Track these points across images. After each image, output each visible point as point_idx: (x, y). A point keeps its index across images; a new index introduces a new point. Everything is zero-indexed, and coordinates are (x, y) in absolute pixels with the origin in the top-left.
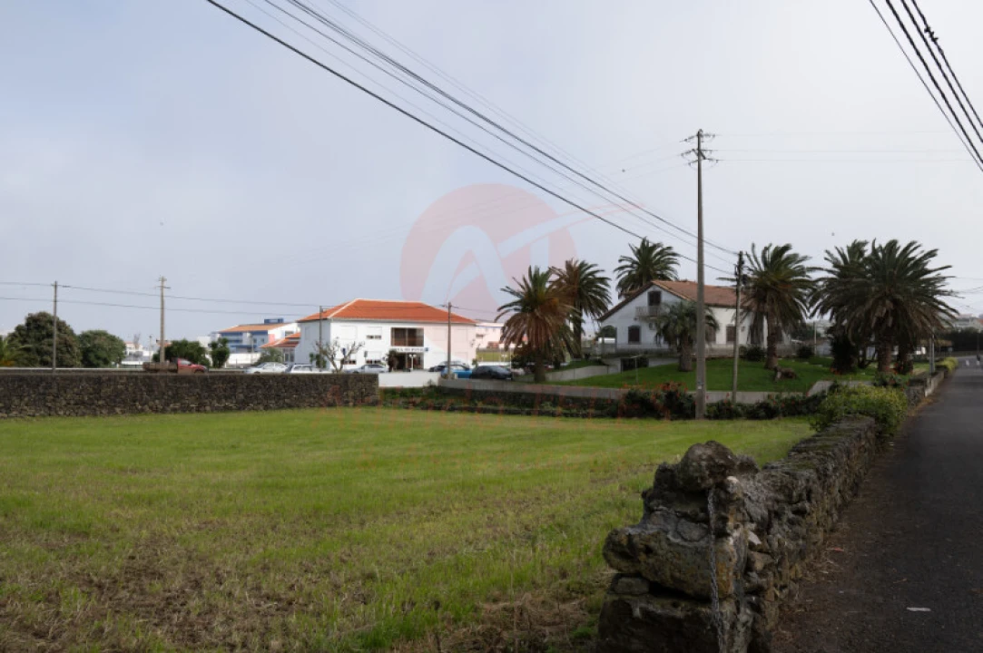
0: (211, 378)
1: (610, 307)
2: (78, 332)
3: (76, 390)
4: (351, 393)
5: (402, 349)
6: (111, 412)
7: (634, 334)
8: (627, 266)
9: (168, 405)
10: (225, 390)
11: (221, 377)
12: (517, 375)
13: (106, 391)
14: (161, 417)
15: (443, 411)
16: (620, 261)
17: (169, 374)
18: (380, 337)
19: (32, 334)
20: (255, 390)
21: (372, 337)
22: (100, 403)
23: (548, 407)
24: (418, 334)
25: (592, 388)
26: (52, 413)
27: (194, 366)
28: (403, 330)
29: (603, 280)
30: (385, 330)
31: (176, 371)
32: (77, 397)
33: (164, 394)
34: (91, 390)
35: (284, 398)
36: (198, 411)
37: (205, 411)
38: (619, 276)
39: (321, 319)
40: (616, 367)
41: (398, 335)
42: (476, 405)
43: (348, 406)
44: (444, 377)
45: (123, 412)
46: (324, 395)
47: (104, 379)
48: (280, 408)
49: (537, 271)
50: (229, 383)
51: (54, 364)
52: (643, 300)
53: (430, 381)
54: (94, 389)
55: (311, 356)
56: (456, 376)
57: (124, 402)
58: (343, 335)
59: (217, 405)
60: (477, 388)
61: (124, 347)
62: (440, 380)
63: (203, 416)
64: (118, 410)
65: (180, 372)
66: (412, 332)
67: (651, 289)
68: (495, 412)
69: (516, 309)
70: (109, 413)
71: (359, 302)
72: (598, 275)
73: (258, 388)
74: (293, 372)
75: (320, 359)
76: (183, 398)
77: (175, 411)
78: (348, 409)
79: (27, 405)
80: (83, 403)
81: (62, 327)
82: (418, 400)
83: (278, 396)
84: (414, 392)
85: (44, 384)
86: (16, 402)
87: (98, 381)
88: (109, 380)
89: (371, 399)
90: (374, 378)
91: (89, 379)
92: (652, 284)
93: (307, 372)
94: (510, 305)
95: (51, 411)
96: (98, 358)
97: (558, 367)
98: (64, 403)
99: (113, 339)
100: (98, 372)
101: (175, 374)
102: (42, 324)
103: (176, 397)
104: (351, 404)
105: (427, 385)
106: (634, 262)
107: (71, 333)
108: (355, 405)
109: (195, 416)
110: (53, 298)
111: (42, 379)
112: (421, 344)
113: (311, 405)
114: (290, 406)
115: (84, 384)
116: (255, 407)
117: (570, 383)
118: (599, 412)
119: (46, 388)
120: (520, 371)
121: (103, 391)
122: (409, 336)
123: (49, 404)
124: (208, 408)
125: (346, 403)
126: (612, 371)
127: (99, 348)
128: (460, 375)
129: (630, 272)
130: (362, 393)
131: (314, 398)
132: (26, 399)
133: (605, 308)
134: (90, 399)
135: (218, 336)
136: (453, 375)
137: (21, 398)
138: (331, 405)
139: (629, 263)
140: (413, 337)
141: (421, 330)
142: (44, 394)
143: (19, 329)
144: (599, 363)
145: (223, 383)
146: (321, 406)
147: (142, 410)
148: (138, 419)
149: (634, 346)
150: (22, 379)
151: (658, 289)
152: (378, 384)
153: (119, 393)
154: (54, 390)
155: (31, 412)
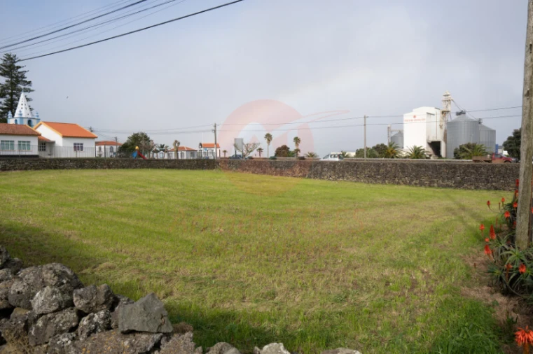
0: (440, 165)
3: (369, 169)
6: (383, 182)
9: (413, 181)
10: (448, 174)
13: (382, 170)
17: (487, 163)
20: (469, 175)
22: (379, 177)
26: (359, 180)
32: (369, 174)
33: (410, 174)
34: (375, 170)
35: (492, 182)
36: (430, 186)
37: (434, 186)
45: (389, 183)
48: (489, 189)
50: (451, 169)
51: (365, 156)
57: (390, 177)
59: (441, 183)
63: (433, 189)
64: (387, 181)
70: (382, 183)
73: (472, 173)
76: (421, 177)
77: (416, 184)
79: (350, 176)
80: (371, 176)
83: (487, 180)
86: (346, 174)
88: (384, 164)
91: (375, 164)
98: (364, 176)
103: (417, 177)
109: (427, 189)
115: (372, 166)
116: (469, 187)
123: (358, 176)
124: (436, 185)
132: (350, 173)
134: (375, 175)
137: (347, 172)
142: (356, 171)
145: (447, 169)
147: (398, 183)
153: (388, 172)
154: (360, 169)
155: (351, 179)
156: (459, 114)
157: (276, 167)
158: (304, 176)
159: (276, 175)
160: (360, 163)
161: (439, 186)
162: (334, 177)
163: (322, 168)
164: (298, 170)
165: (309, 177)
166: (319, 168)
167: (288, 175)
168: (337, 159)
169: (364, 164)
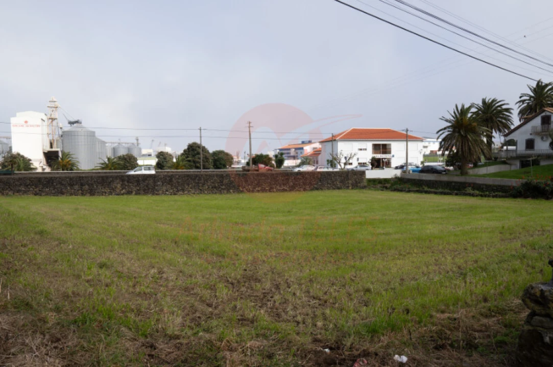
0: (277, 174)
1: (512, 127)
2: (211, 151)
3: (212, 181)
4: (350, 182)
5: (379, 156)
6: (228, 192)
7: (530, 144)
8: (525, 100)
11: (280, 174)
12: (449, 170)
13: (226, 181)
14: (252, 194)
15: (404, 192)
16: (521, 97)
18: (366, 149)
19: (190, 153)
21: (361, 150)
22: (223, 187)
23: (469, 190)
24: (387, 147)
25: (499, 179)
26: (202, 192)
27: (267, 167)
28: (379, 145)
29: (507, 110)
30: (369, 145)
31: (257, 170)
32: (213, 185)
36: (270, 191)
37: (273, 191)
38: (520, 106)
39: (333, 140)
40: (517, 165)
41: (376, 148)
42: (423, 189)
43: (349, 189)
44: (404, 172)
45: (234, 192)
46: (335, 183)
47: (224, 175)
48: (312, 190)
49: (463, 106)
50: (285, 176)
51: (202, 167)
52: (537, 121)
53: (396, 175)
54: (220, 180)
55: (328, 161)
56: (411, 172)
57: (234, 186)
58: (345, 149)
60: (424, 178)
61: (232, 158)
62: (401, 174)
63: (273, 194)
64: (231, 191)
65: (261, 171)
66: (385, 146)
67: (543, 114)
68: (436, 193)
69: (449, 131)
71: (354, 130)
72: (504, 107)
74: (318, 170)
75: (332, 163)
76: (262, 185)
78: (349, 191)
79: (191, 188)
80: (215, 187)
81: (204, 149)
82: (388, 185)
84: (386, 181)
85: (198, 178)
86: (187, 187)
87: (221, 176)
88: (227, 176)
89: (362, 185)
90: (363, 173)
91: (217, 175)
92: (544, 111)
93: (326, 170)
94: (445, 129)
95: (201, 191)
96: (221, 164)
97: (476, 165)
98: (207, 187)
99: (227, 154)
100: (221, 171)
101: (258, 172)
102: (195, 148)
103: (258, 185)
104: (350, 188)
105: (393, 177)
106: (531, 97)
107: (208, 152)
108: (352, 188)
109: (268, 194)
110: (199, 135)
111: (197, 176)
112: (390, 153)
113: (328, 189)
114: (317, 189)
115: (215, 178)
117: (484, 176)
118: (504, 194)
119: (198, 180)
120: (451, 168)
121: (224, 181)
122: (382, 149)
123: (201, 188)
124: (275, 190)
125: (348, 187)
126: (513, 168)
127: (221, 160)
128: (414, 171)
129: (528, 103)
130: (356, 182)
131: (330, 184)
132: (191, 186)
133: (509, 128)
134: (219, 185)
135: (278, 151)
136: (409, 171)
137: (188, 185)
138: (339, 188)
139: (528, 98)
140: (385, 149)
141: (390, 145)
142: (198, 183)
143: (185, 151)
144: (504, 163)
145: (282, 177)
146: (334, 189)
147: (242, 192)
148: (241, 195)
149: (530, 152)
150: (188, 176)
151: (548, 114)
152: (365, 177)
153: (231, 182)
154: (202, 181)
155: (193, 192)
156: (71, 123)
157: (82, 185)
158: (129, 193)
159: (83, 194)
160: (202, 175)
161: (278, 191)
162: (172, 191)
163: (155, 182)
164: (119, 186)
165: (137, 193)
166: (151, 182)
167: (102, 194)
168: (153, 172)
169: (206, 175)
